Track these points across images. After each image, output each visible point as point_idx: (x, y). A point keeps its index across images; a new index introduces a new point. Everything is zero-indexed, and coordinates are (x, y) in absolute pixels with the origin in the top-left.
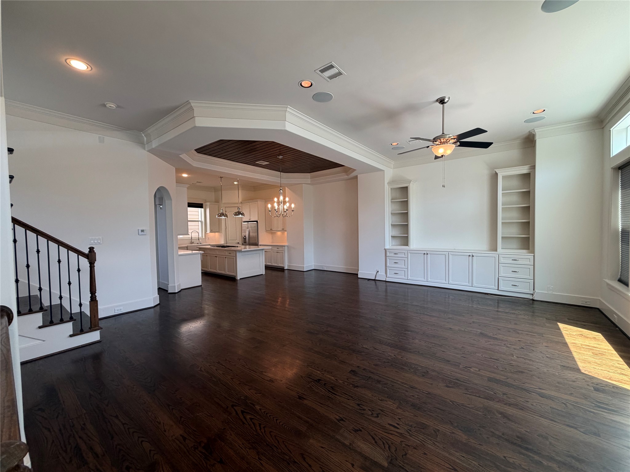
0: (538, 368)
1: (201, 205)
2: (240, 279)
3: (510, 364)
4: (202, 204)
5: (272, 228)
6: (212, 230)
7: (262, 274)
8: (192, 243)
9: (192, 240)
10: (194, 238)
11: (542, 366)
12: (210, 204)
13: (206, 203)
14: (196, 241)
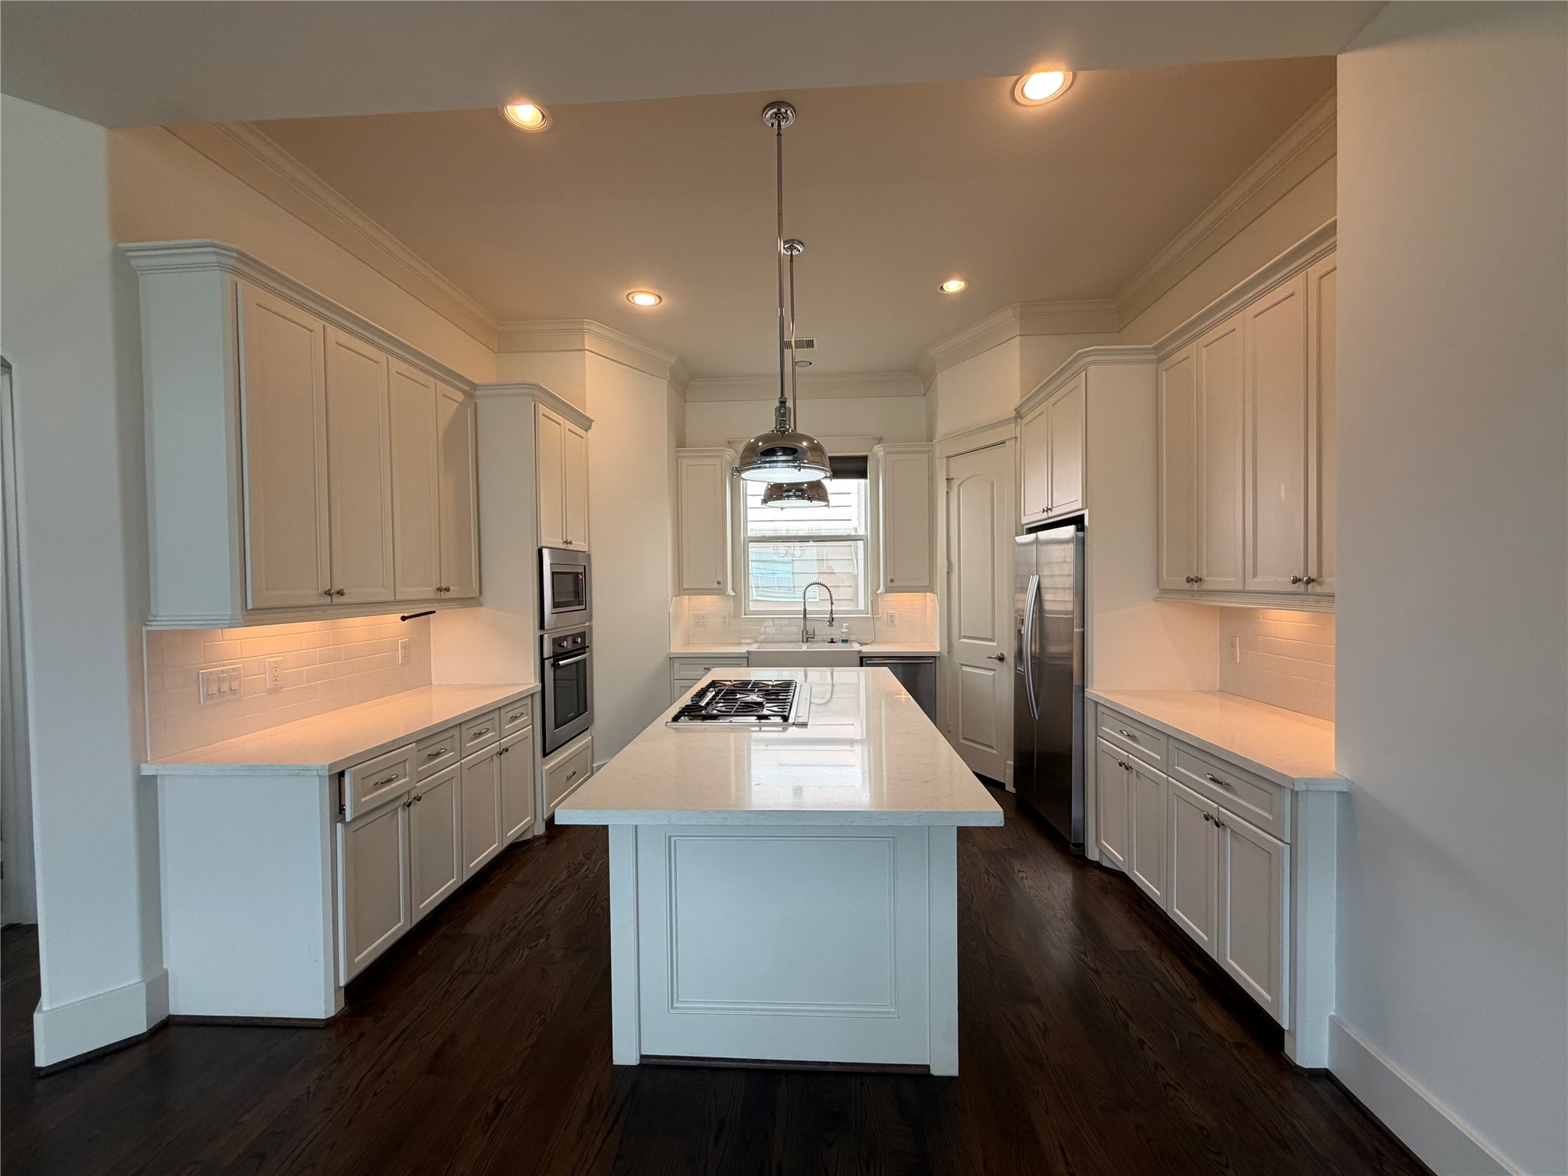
1: (859, 466)
4: (864, 459)
5: (1204, 575)
6: (892, 581)
8: (808, 637)
9: (808, 622)
10: (817, 612)
12: (888, 453)
13: (878, 455)
14: (824, 631)
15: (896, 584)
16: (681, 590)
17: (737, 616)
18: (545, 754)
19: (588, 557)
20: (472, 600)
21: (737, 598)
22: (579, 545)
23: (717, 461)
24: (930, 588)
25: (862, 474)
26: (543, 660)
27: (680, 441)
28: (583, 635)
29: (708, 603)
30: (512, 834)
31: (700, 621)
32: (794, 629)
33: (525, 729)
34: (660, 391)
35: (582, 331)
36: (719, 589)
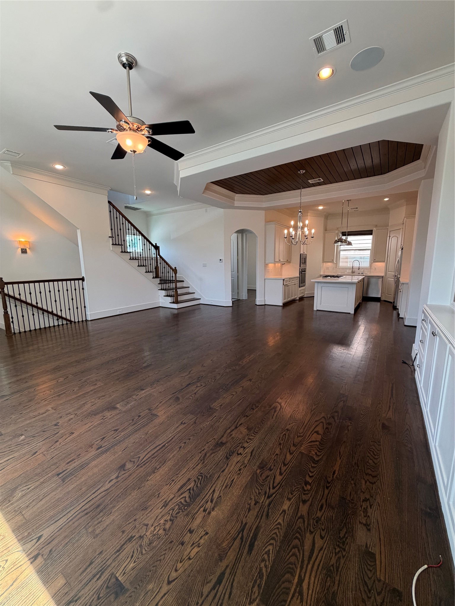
0: (21, 414)
1: (370, 232)
2: (317, 310)
3: (46, 401)
4: (372, 231)
7: (349, 313)
8: (353, 272)
9: (353, 269)
10: (356, 267)
11: (19, 418)
12: (377, 230)
13: (374, 229)
14: (357, 271)
15: (376, 260)
16: (324, 261)
17: (336, 267)
18: (299, 287)
19: (307, 255)
20: (290, 262)
21: (336, 264)
22: (305, 253)
23: (334, 233)
24: (384, 262)
25: (371, 234)
26: (300, 272)
27: (326, 230)
28: (305, 269)
29: (330, 264)
30: (293, 298)
31: (328, 268)
32: (350, 271)
33: (297, 282)
34: (322, 219)
35: (308, 212)
36: (332, 261)
